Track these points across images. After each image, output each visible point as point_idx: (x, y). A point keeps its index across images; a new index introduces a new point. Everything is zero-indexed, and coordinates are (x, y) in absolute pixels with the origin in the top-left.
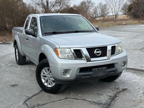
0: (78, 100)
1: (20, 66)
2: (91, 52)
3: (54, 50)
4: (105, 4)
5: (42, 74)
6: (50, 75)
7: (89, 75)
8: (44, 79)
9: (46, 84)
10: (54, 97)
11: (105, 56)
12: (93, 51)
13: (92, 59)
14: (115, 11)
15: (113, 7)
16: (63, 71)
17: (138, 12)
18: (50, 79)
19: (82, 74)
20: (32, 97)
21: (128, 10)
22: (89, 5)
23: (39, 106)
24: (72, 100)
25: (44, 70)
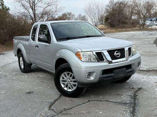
0: (102, 102)
1: (25, 74)
2: (112, 54)
3: (76, 54)
4: (84, 16)
5: (61, 79)
6: (70, 79)
7: (111, 76)
8: (64, 84)
9: (66, 89)
10: (76, 100)
11: (124, 58)
12: (113, 53)
13: (114, 61)
14: (95, 21)
15: (93, 18)
16: (87, 74)
17: (114, 22)
18: (70, 83)
19: (105, 76)
20: (54, 103)
21: (105, 20)
22: (70, 17)
23: (66, 111)
24: (95, 102)
25: (63, 75)
